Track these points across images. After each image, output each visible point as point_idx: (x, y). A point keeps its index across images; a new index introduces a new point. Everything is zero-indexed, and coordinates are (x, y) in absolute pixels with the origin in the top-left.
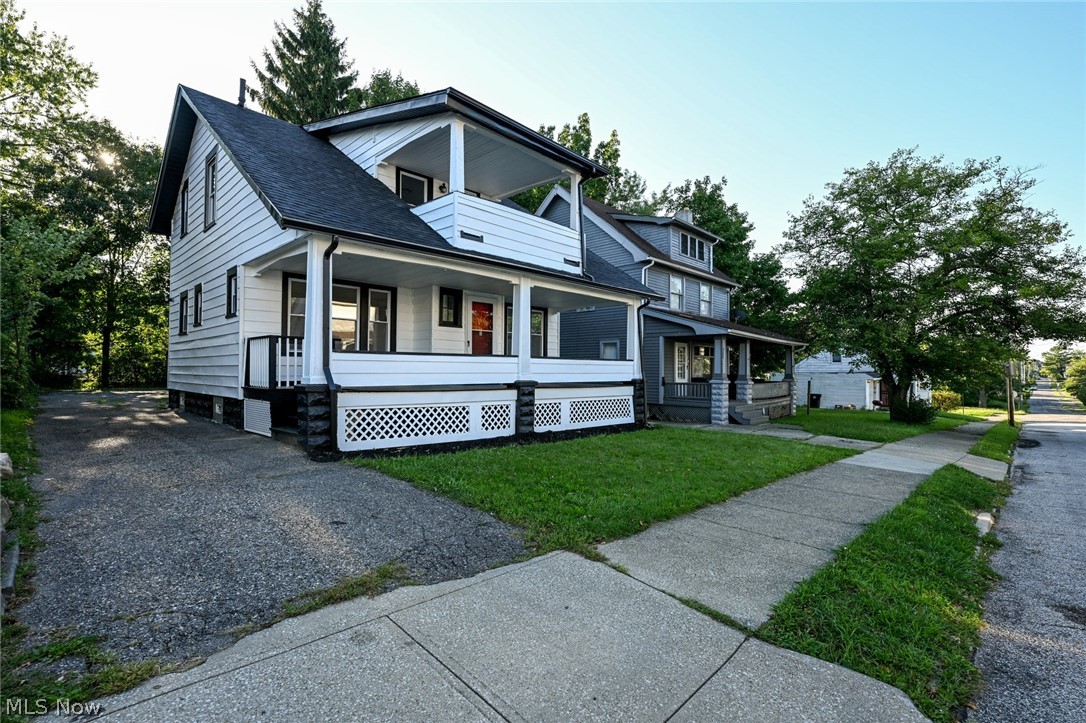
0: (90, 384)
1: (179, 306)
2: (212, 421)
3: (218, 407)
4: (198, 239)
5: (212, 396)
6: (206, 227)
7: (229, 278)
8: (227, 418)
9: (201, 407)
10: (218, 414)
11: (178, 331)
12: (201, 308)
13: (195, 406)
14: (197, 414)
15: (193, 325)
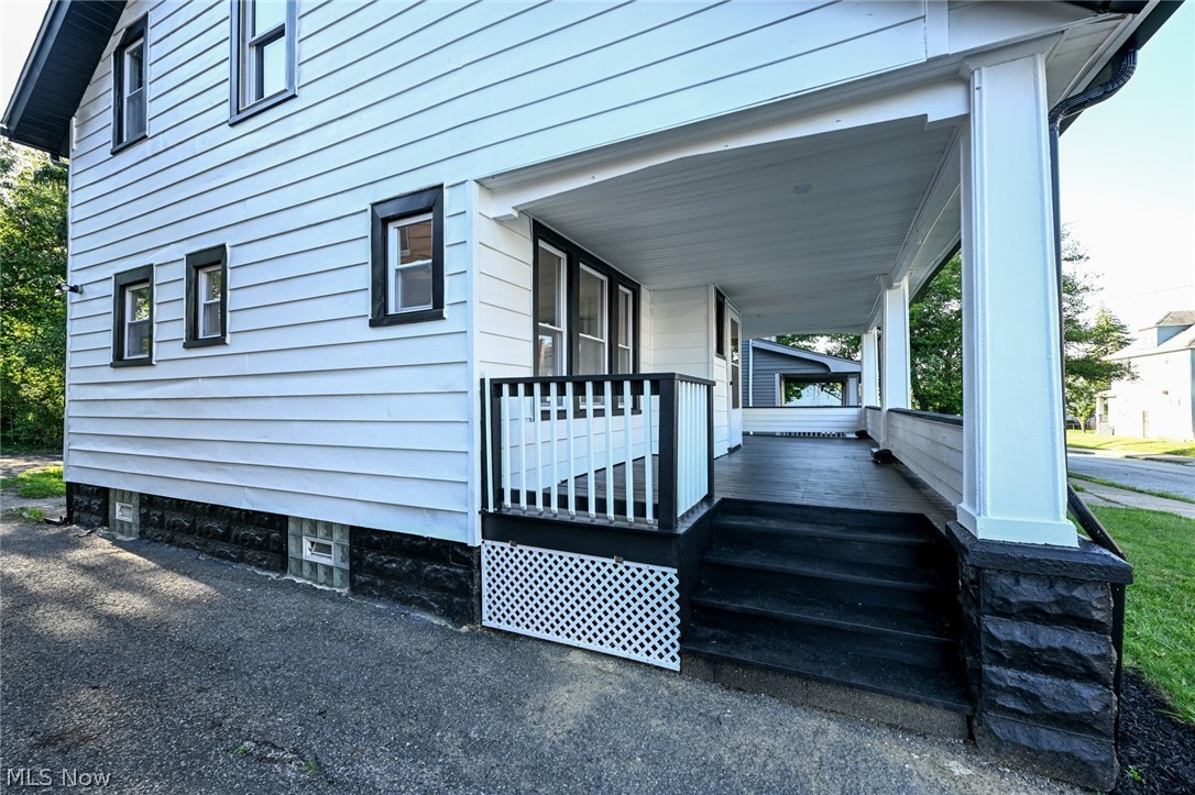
1: (110, 301)
2: (298, 581)
3: (306, 545)
4: (198, 145)
5: (285, 518)
6: (238, 112)
7: (381, 224)
8: (379, 582)
9: (225, 538)
10: (314, 566)
11: (108, 357)
12: (223, 303)
13: (190, 531)
14: (202, 551)
15: (181, 344)
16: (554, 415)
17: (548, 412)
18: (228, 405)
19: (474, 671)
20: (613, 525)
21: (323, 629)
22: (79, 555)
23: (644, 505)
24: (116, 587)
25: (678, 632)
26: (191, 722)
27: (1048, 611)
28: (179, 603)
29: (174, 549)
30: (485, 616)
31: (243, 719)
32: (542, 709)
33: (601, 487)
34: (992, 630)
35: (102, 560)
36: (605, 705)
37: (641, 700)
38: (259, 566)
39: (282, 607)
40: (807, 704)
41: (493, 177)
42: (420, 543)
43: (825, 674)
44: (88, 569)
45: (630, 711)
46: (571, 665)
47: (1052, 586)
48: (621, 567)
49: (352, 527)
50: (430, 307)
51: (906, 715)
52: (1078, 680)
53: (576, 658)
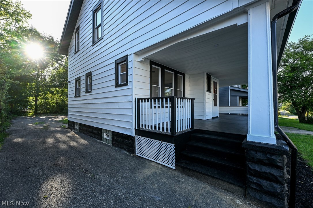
0: (31, 113)
1: (74, 84)
2: (103, 142)
3: (105, 135)
4: (87, 51)
5: (101, 129)
6: (94, 43)
7: (117, 65)
8: (117, 144)
9: (92, 132)
10: (106, 139)
11: (74, 95)
12: (91, 84)
13: (86, 131)
14: (88, 135)
15: (85, 92)
16: (157, 107)
17: (156, 106)
18: (92, 105)
19: (130, 163)
20: (162, 133)
21: (104, 152)
22: (69, 134)
23: (168, 128)
24: (72, 141)
25: (175, 160)
26: (76, 165)
27: (265, 162)
28: (82, 144)
29: (84, 134)
30: (136, 153)
31: (84, 166)
32: (141, 173)
33: (167, 125)
34: (249, 166)
35: (72, 136)
36: (155, 174)
37: (163, 174)
38: (97, 139)
39: (99, 147)
40: (204, 181)
41: (137, 52)
42: (124, 135)
43: (208, 174)
44: (69, 137)
45: (159, 176)
46: (151, 165)
47: (266, 155)
48: (163, 143)
49: (112, 131)
50: (125, 83)
51: (229, 187)
52: (274, 182)
53: (153, 164)
